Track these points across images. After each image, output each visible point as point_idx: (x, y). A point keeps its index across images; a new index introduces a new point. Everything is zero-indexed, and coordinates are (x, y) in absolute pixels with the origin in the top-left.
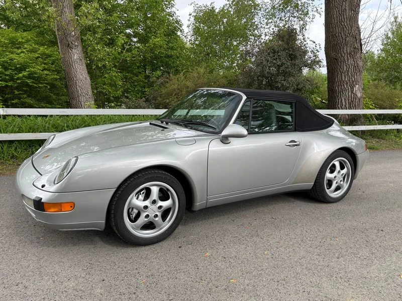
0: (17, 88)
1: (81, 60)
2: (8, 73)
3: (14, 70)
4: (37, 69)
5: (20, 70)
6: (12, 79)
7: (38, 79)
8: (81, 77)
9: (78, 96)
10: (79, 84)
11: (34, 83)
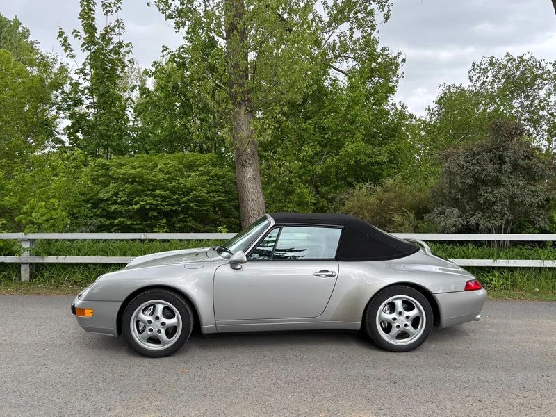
0: (182, 212)
1: (254, 178)
2: (174, 197)
3: (181, 194)
4: (202, 192)
5: (187, 193)
6: (178, 203)
7: (203, 202)
8: (253, 196)
9: (249, 218)
10: (250, 204)
11: (198, 206)
